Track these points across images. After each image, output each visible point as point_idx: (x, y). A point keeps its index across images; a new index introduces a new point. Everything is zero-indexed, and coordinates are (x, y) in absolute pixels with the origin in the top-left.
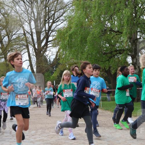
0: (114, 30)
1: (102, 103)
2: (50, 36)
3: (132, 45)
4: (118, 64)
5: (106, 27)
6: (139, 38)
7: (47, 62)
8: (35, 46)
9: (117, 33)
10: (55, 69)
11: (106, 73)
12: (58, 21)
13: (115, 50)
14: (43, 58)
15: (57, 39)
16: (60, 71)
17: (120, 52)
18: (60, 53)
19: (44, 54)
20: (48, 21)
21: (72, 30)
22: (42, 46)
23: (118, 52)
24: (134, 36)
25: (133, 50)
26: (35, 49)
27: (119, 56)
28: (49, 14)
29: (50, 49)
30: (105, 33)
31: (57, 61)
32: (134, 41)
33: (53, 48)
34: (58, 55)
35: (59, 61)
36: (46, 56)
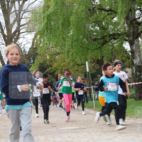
0: (105, 9)
3: (129, 26)
4: (112, 53)
5: (94, 5)
6: (138, 18)
7: (22, 53)
8: (3, 32)
9: (109, 12)
10: (32, 61)
11: (97, 65)
13: (108, 34)
16: (39, 64)
17: (114, 36)
18: (37, 40)
19: (16, 42)
22: (12, 33)
23: (112, 37)
24: (131, 15)
25: (131, 33)
26: (4, 36)
27: (113, 43)
29: (24, 36)
30: (94, 13)
31: (34, 51)
32: (131, 23)
33: (27, 34)
34: (35, 43)
35: (36, 50)
36: (20, 44)
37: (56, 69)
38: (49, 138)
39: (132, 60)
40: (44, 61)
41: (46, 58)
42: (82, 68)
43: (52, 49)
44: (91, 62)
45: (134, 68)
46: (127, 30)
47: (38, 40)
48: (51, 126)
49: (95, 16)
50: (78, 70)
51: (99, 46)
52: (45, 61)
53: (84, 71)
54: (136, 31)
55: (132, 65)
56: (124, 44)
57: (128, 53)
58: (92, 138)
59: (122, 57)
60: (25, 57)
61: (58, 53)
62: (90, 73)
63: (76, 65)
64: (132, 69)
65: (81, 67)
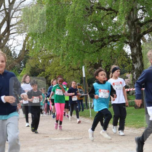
0: (104, 8)
1: (91, 111)
3: (130, 28)
4: (111, 56)
5: (92, 3)
6: (140, 19)
7: (12, 56)
9: (109, 12)
10: (23, 65)
11: (95, 69)
13: (107, 36)
14: (5, 50)
16: (30, 68)
17: (114, 38)
18: (28, 42)
19: (5, 44)
22: (1, 34)
23: (111, 39)
24: (133, 15)
25: (132, 35)
27: (112, 45)
29: (14, 37)
30: (92, 12)
31: (25, 54)
32: (133, 23)
33: (18, 35)
34: (26, 46)
35: (28, 53)
36: (9, 46)
37: (50, 74)
38: (40, 149)
39: (133, 64)
40: (36, 65)
41: (38, 61)
42: (78, 73)
43: (45, 51)
44: (88, 67)
45: (134, 73)
46: (127, 31)
47: (30, 41)
48: (43, 137)
49: (93, 15)
50: (73, 75)
51: (97, 49)
52: (38, 65)
53: (80, 77)
54: (138, 32)
55: (133, 70)
56: (124, 47)
57: (129, 56)
58: (87, 149)
59: (122, 61)
60: (15, 61)
61: (52, 57)
62: (86, 79)
63: (71, 70)
64: (132, 75)
65: (76, 72)
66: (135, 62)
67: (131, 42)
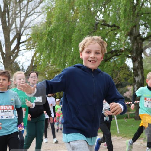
2: (22, 35)
3: (133, 43)
4: (114, 70)
5: (98, 20)
6: (142, 34)
9: (113, 28)
12: (33, 13)
13: (110, 51)
14: (14, 66)
15: (33, 39)
17: (117, 53)
18: (36, 58)
20: (19, 14)
21: (52, 26)
22: (11, 51)
23: (114, 53)
24: (136, 31)
25: (134, 50)
26: (3, 54)
27: (115, 59)
28: (20, 5)
29: (23, 53)
30: (97, 29)
32: (135, 38)
33: (27, 51)
34: (34, 61)
35: (35, 68)
36: (18, 62)
39: (134, 77)
43: (52, 67)
45: (135, 86)
46: (130, 46)
47: (38, 57)
48: (45, 149)
49: (98, 31)
54: (139, 47)
55: (134, 83)
56: (126, 61)
57: (130, 70)
59: (123, 74)
61: (58, 72)
66: (136, 75)
67: (132, 57)
